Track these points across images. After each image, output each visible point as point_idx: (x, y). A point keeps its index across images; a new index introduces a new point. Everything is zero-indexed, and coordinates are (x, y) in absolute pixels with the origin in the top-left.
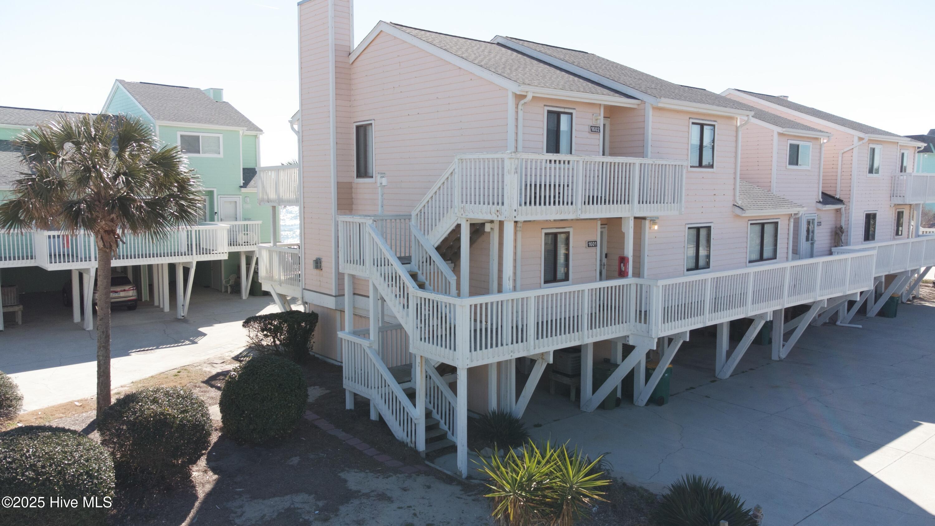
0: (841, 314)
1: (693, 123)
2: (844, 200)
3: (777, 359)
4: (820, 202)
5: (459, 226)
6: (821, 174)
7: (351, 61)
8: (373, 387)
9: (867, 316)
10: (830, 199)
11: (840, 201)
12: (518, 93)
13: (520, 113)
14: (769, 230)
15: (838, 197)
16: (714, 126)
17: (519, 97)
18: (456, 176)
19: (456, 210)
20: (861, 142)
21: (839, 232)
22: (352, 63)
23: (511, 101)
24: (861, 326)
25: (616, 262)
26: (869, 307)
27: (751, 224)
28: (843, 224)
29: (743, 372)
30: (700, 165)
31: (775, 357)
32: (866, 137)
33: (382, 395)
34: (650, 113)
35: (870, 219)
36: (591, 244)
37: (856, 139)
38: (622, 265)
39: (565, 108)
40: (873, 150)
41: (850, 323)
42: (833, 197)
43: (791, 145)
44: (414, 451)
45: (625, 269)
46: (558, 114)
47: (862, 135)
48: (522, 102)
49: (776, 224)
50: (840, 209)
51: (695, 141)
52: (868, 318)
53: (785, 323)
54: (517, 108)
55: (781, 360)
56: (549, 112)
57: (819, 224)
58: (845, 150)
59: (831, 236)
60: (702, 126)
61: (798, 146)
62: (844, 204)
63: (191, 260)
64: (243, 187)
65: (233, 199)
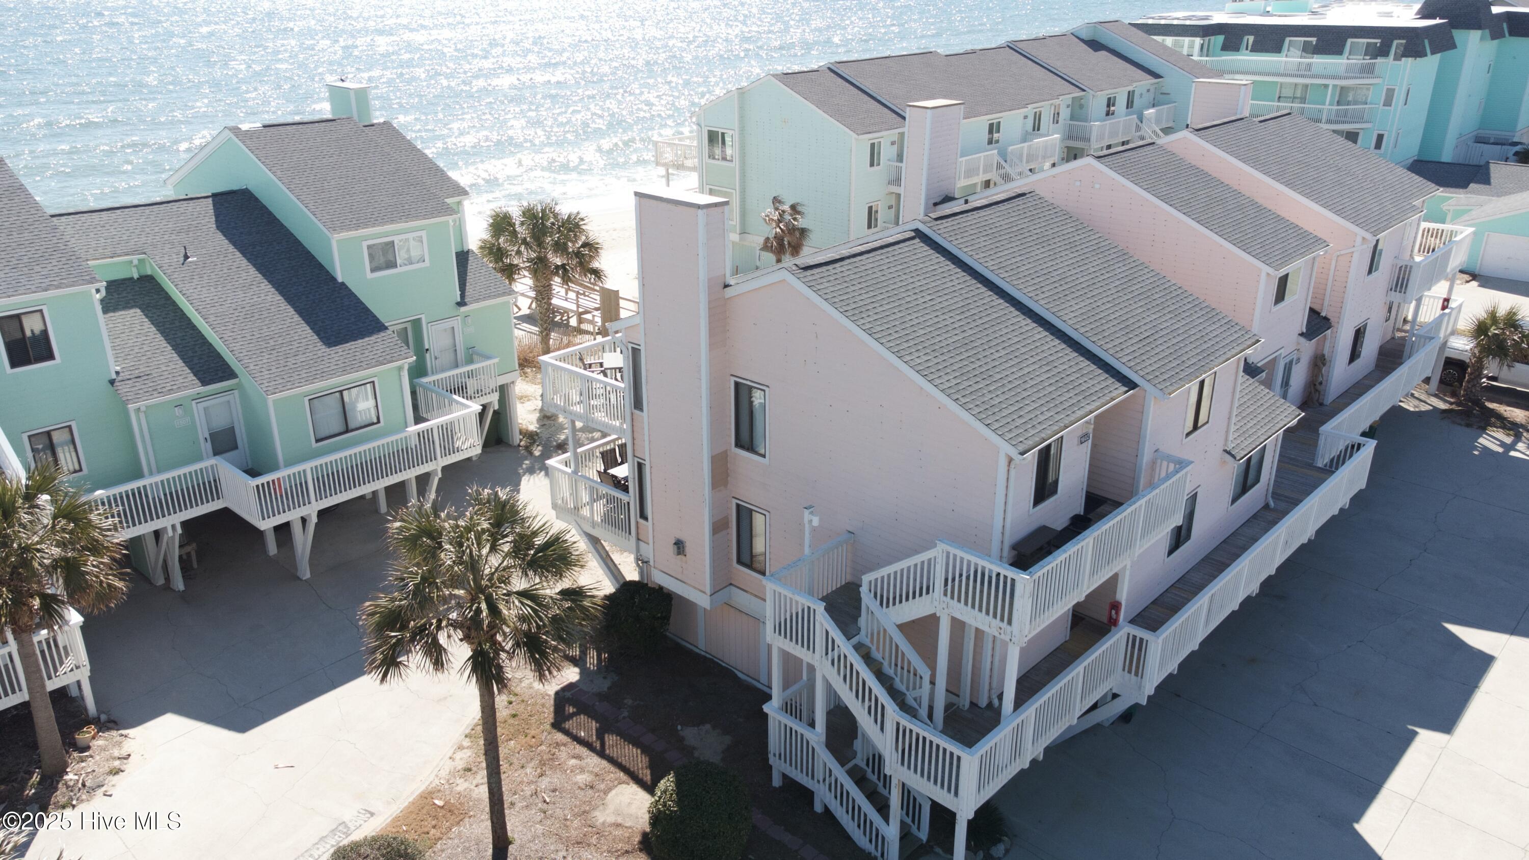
2: (1334, 319)
4: (1303, 335)
7: (728, 296)
10: (1314, 318)
11: (1326, 320)
15: (1324, 313)
19: (936, 601)
21: (1319, 363)
22: (729, 299)
28: (1326, 352)
30: (1195, 428)
34: (1151, 405)
35: (1360, 333)
37: (1359, 240)
38: (1113, 612)
43: (1280, 279)
45: (1117, 616)
47: (1368, 236)
57: (1298, 360)
58: (1343, 252)
59: (1308, 370)
61: (1288, 275)
62: (1332, 327)
63: (435, 467)
64: (462, 303)
65: (448, 324)
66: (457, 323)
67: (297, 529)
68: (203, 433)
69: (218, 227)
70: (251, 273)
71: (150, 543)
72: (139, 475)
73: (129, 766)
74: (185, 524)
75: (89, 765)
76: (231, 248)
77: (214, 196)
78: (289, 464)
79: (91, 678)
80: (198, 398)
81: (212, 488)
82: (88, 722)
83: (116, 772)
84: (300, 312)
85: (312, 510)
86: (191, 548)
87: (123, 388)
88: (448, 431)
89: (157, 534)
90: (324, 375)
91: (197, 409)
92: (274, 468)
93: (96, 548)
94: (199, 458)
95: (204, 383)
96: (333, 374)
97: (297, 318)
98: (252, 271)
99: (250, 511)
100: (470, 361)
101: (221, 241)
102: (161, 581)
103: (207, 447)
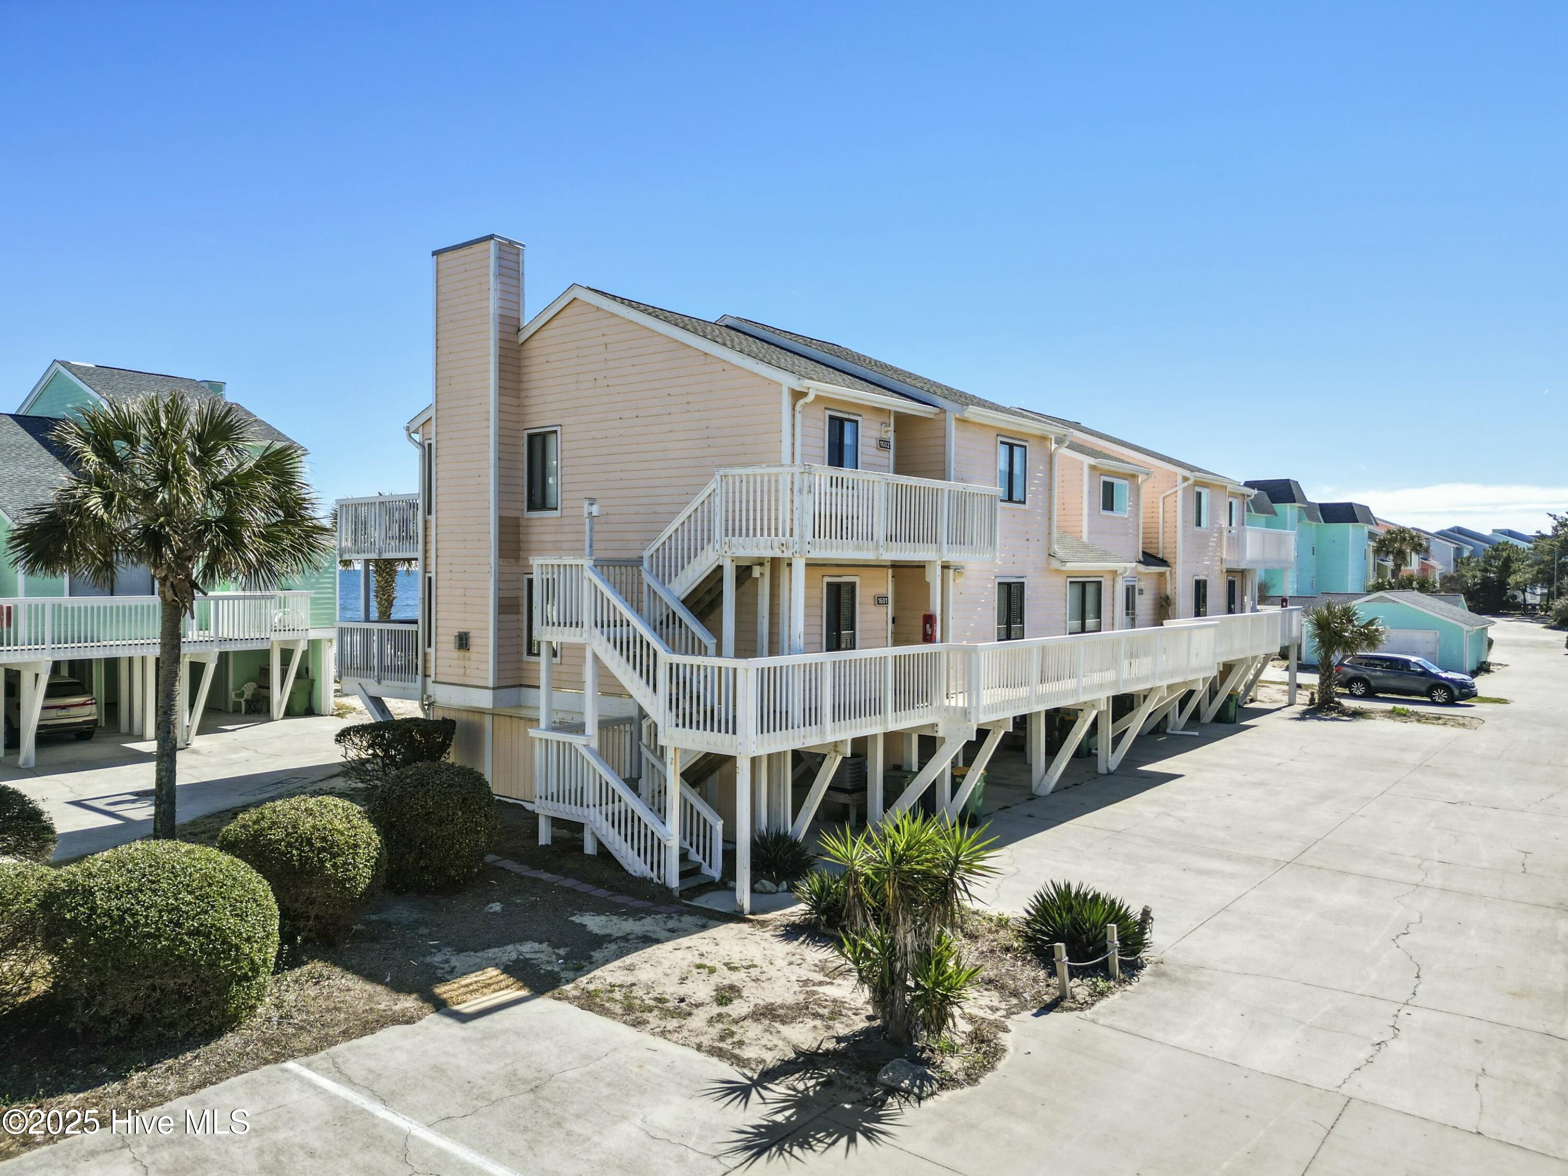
0: (1171, 718)
1: (1002, 443)
2: (1169, 561)
3: (1105, 772)
4: (1140, 562)
5: (720, 568)
6: (1141, 526)
7: (520, 342)
8: (591, 805)
9: (1202, 721)
10: (1152, 560)
11: (1163, 562)
12: (798, 389)
13: (798, 417)
14: (1090, 591)
15: (1160, 556)
16: (1025, 447)
17: (797, 395)
18: (718, 499)
19: (717, 546)
20: (1186, 484)
21: (1164, 603)
22: (523, 344)
23: (786, 400)
24: (1197, 734)
25: (920, 622)
26: (1202, 709)
27: (1071, 582)
28: (1169, 592)
29: (1066, 788)
30: (1010, 499)
31: (1102, 769)
32: (1191, 476)
33: (607, 815)
34: (952, 426)
35: (1200, 588)
36: (880, 600)
37: (1180, 479)
38: (928, 626)
39: (849, 413)
40: (1199, 495)
41: (1183, 730)
42: (1155, 557)
43: (1105, 483)
44: (664, 889)
45: (932, 631)
46: (841, 421)
47: (1187, 473)
48: (801, 402)
49: (1099, 584)
50: (1165, 573)
51: (1003, 465)
52: (1202, 724)
53: (1113, 722)
54: (794, 409)
55: (1110, 773)
56: (831, 417)
57: (1141, 592)
58: (1168, 493)
59: (1155, 609)
60: (1011, 447)
61: (1113, 484)
62: (1168, 566)
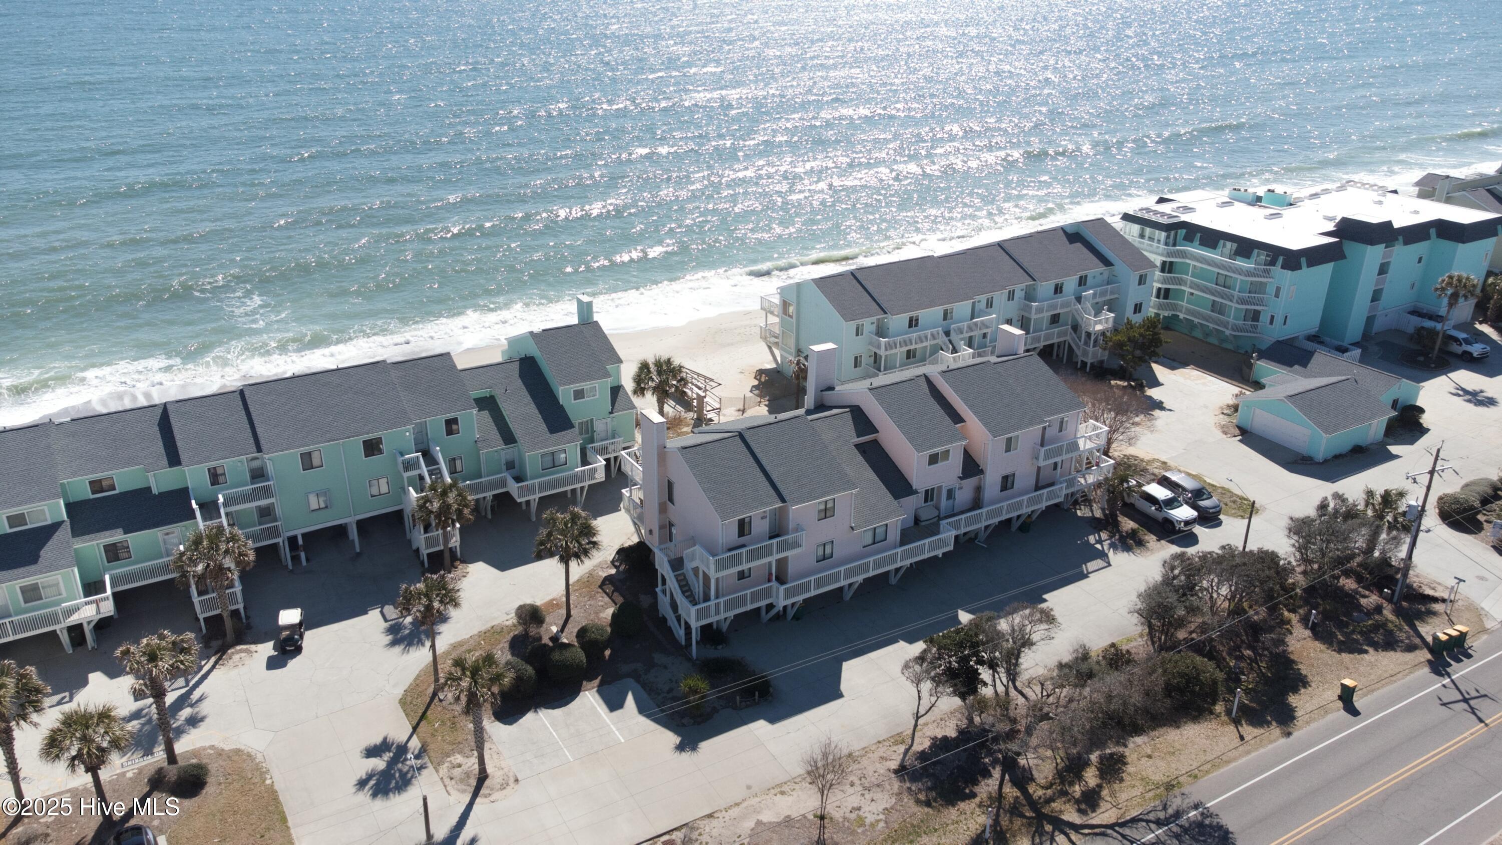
2: (985, 471)
4: (960, 477)
57: (961, 488)
62: (983, 474)
63: (586, 484)
64: (611, 413)
65: (604, 421)
66: (608, 420)
67: (532, 502)
68: (503, 462)
69: (520, 376)
70: (528, 398)
71: (482, 502)
72: (481, 477)
73: (469, 576)
74: (494, 496)
75: (457, 573)
76: (523, 387)
77: (521, 359)
78: (532, 479)
79: (460, 546)
80: (502, 449)
81: (503, 483)
82: (458, 560)
83: (464, 576)
84: (543, 418)
85: (537, 496)
86: (495, 503)
87: (479, 444)
88: (594, 470)
89: (484, 498)
90: (546, 446)
91: (502, 453)
92: (526, 480)
93: (466, 506)
94: (501, 473)
95: (506, 444)
96: (550, 447)
97: (542, 420)
98: (529, 397)
99: (515, 495)
100: (614, 437)
101: (519, 383)
102: (483, 514)
103: (504, 467)
